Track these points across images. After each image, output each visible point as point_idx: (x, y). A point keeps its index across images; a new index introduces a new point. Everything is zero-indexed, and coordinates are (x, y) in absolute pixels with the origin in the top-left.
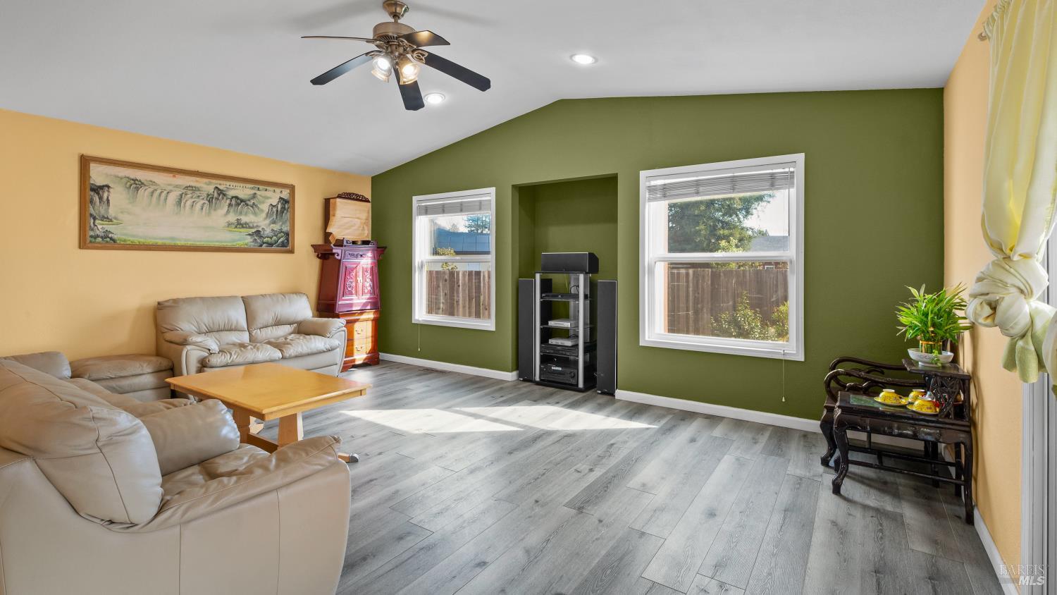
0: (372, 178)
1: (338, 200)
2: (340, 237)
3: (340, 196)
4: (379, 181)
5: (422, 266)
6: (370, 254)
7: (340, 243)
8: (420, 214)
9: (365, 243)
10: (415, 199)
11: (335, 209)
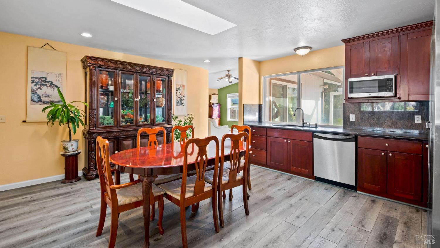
0: (218, 90)
1: (212, 95)
2: (213, 103)
3: (213, 94)
4: (219, 90)
5: (229, 109)
6: (218, 106)
7: (213, 104)
8: (229, 97)
9: (217, 104)
10: (228, 94)
11: (212, 97)
